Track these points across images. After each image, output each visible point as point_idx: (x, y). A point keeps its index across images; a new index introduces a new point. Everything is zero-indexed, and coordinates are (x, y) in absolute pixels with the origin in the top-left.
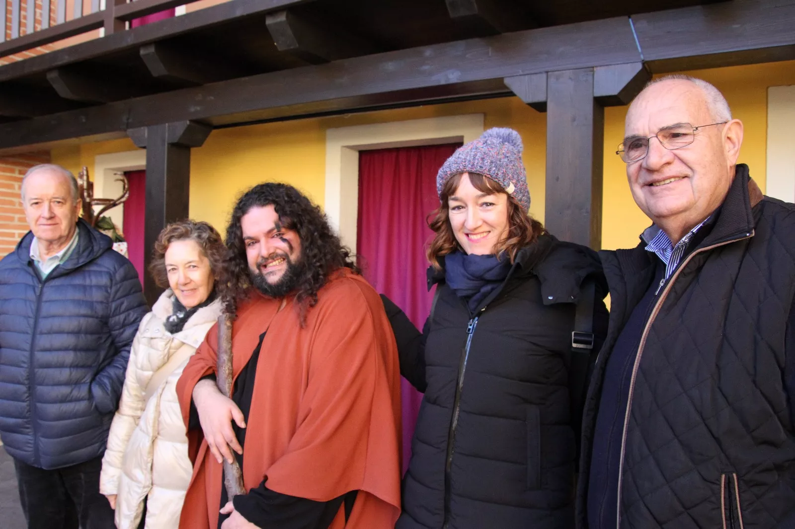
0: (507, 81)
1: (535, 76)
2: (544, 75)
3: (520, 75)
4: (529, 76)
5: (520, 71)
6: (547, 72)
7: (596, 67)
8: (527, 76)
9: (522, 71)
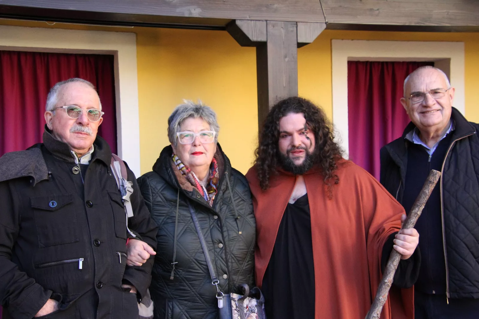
0: (238, 23)
1: (258, 22)
2: (265, 22)
3: (248, 20)
4: (254, 21)
5: (248, 17)
6: (266, 21)
7: (299, 22)
8: (253, 21)
9: (249, 17)
